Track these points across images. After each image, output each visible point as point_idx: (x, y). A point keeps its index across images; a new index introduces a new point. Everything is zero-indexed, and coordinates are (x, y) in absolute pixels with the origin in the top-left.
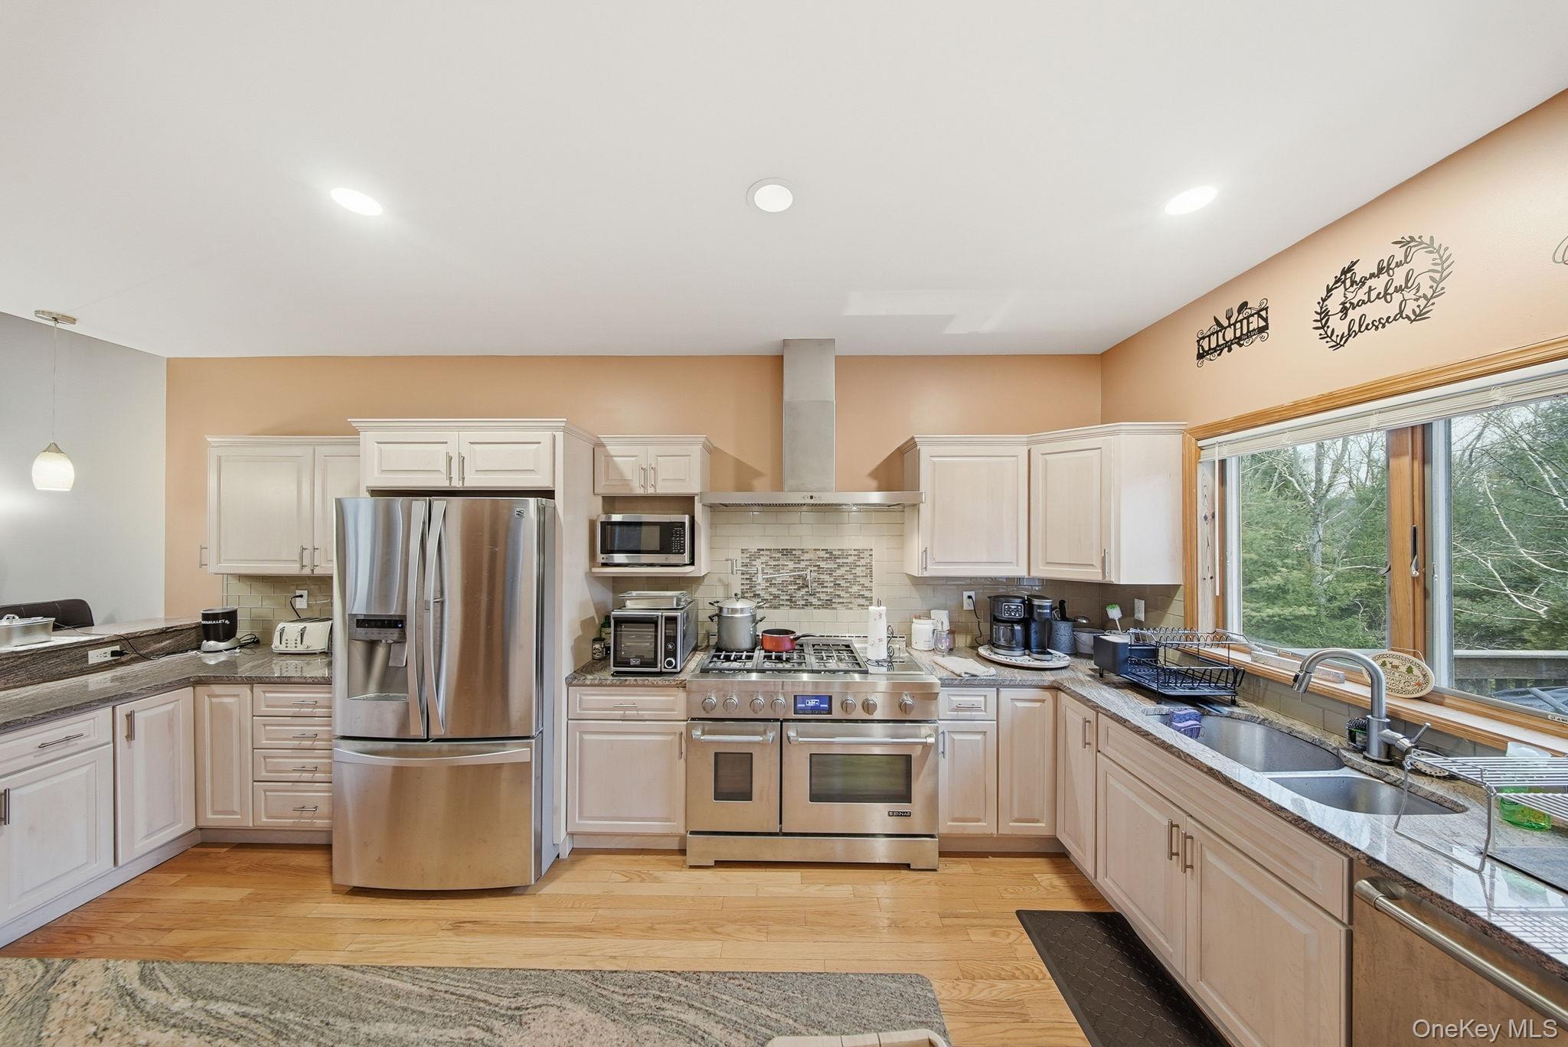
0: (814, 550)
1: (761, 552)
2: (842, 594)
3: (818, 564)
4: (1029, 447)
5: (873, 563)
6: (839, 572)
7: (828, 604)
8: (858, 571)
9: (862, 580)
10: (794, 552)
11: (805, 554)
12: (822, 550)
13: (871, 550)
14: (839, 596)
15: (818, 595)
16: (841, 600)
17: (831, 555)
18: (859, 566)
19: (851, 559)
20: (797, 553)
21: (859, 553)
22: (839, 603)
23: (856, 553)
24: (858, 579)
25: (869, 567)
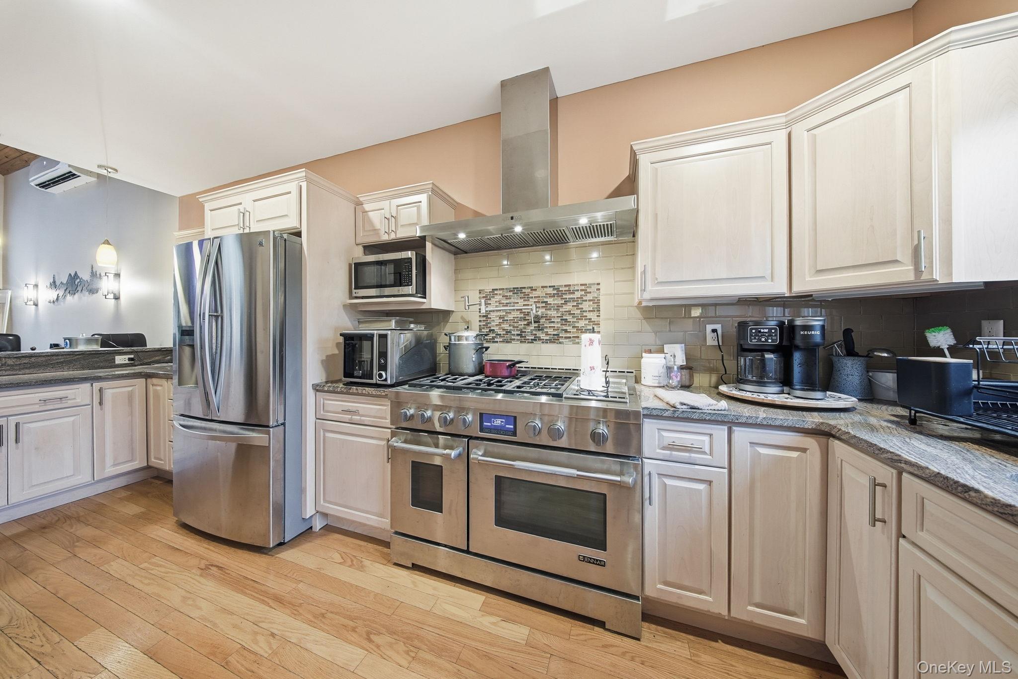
0: (542, 287)
1: (496, 292)
2: (569, 328)
3: (545, 300)
4: (789, 129)
5: (601, 298)
6: (568, 307)
7: (555, 339)
8: (586, 306)
9: (590, 315)
10: (524, 291)
11: (534, 292)
12: (550, 287)
13: (598, 284)
14: (566, 331)
15: (545, 330)
16: (568, 335)
17: (558, 292)
18: (586, 301)
19: (578, 295)
20: (527, 291)
21: (586, 291)
22: (566, 338)
23: (583, 288)
24: (585, 314)
25: (596, 301)
